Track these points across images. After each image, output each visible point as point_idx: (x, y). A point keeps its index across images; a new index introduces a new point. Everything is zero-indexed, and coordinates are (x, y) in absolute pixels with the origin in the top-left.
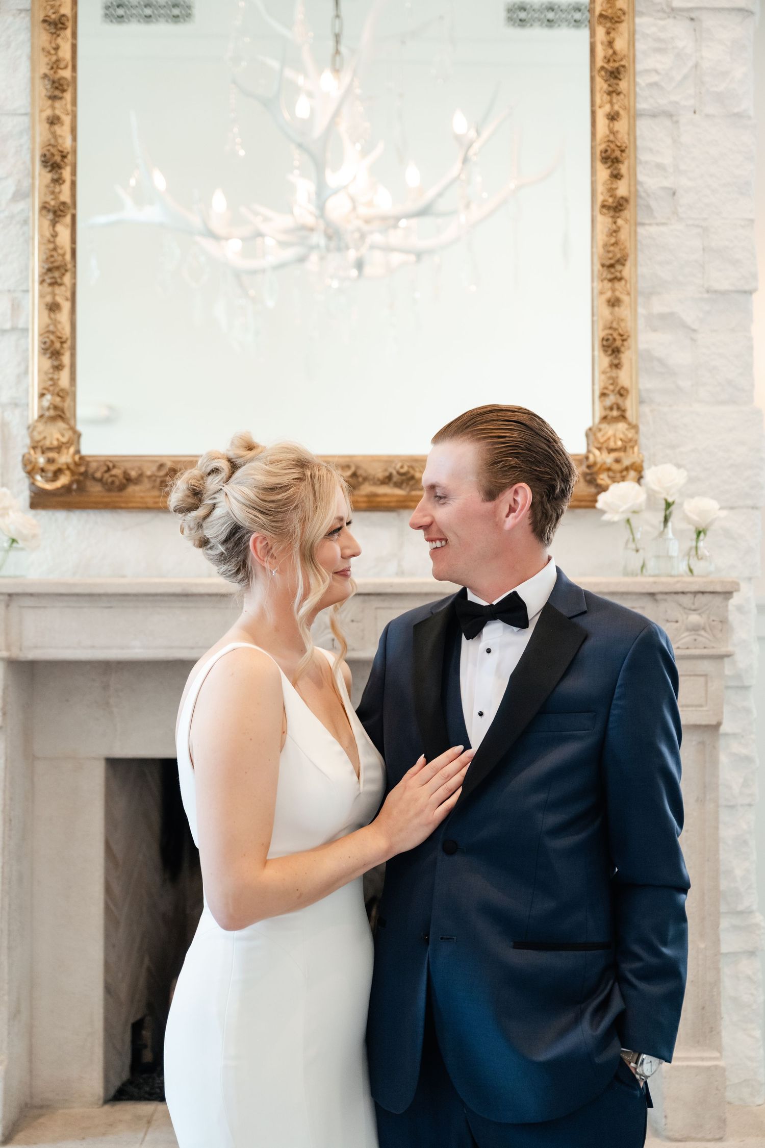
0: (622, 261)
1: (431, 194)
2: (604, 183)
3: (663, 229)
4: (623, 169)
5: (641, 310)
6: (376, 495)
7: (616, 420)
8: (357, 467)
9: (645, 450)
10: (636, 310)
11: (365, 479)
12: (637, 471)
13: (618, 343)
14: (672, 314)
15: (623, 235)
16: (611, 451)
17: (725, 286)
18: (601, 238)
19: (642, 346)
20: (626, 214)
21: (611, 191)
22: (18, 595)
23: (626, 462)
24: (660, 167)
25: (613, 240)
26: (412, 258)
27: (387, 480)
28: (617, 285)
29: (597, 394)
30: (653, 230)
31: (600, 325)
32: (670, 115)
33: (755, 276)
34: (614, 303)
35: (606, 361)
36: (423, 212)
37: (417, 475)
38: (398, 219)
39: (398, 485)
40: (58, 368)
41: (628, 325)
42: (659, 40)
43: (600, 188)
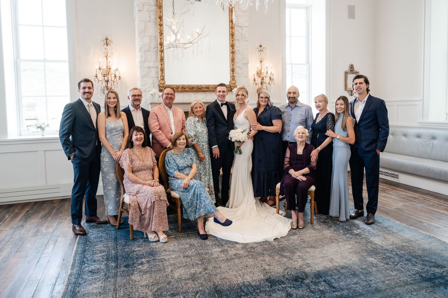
0: (234, 60)
4: (234, 48)
7: (233, 80)
9: (237, 84)
10: (236, 66)
12: (236, 86)
13: (233, 70)
14: (239, 66)
15: (234, 56)
16: (233, 84)
17: (245, 62)
18: (231, 56)
19: (236, 70)
20: (234, 53)
23: (235, 86)
24: (237, 47)
27: (206, 88)
28: (233, 63)
29: (231, 77)
30: (237, 56)
31: (231, 68)
32: (238, 40)
33: (249, 62)
34: (233, 65)
35: (232, 73)
40: (163, 73)
41: (235, 68)
42: (237, 30)
43: (231, 50)
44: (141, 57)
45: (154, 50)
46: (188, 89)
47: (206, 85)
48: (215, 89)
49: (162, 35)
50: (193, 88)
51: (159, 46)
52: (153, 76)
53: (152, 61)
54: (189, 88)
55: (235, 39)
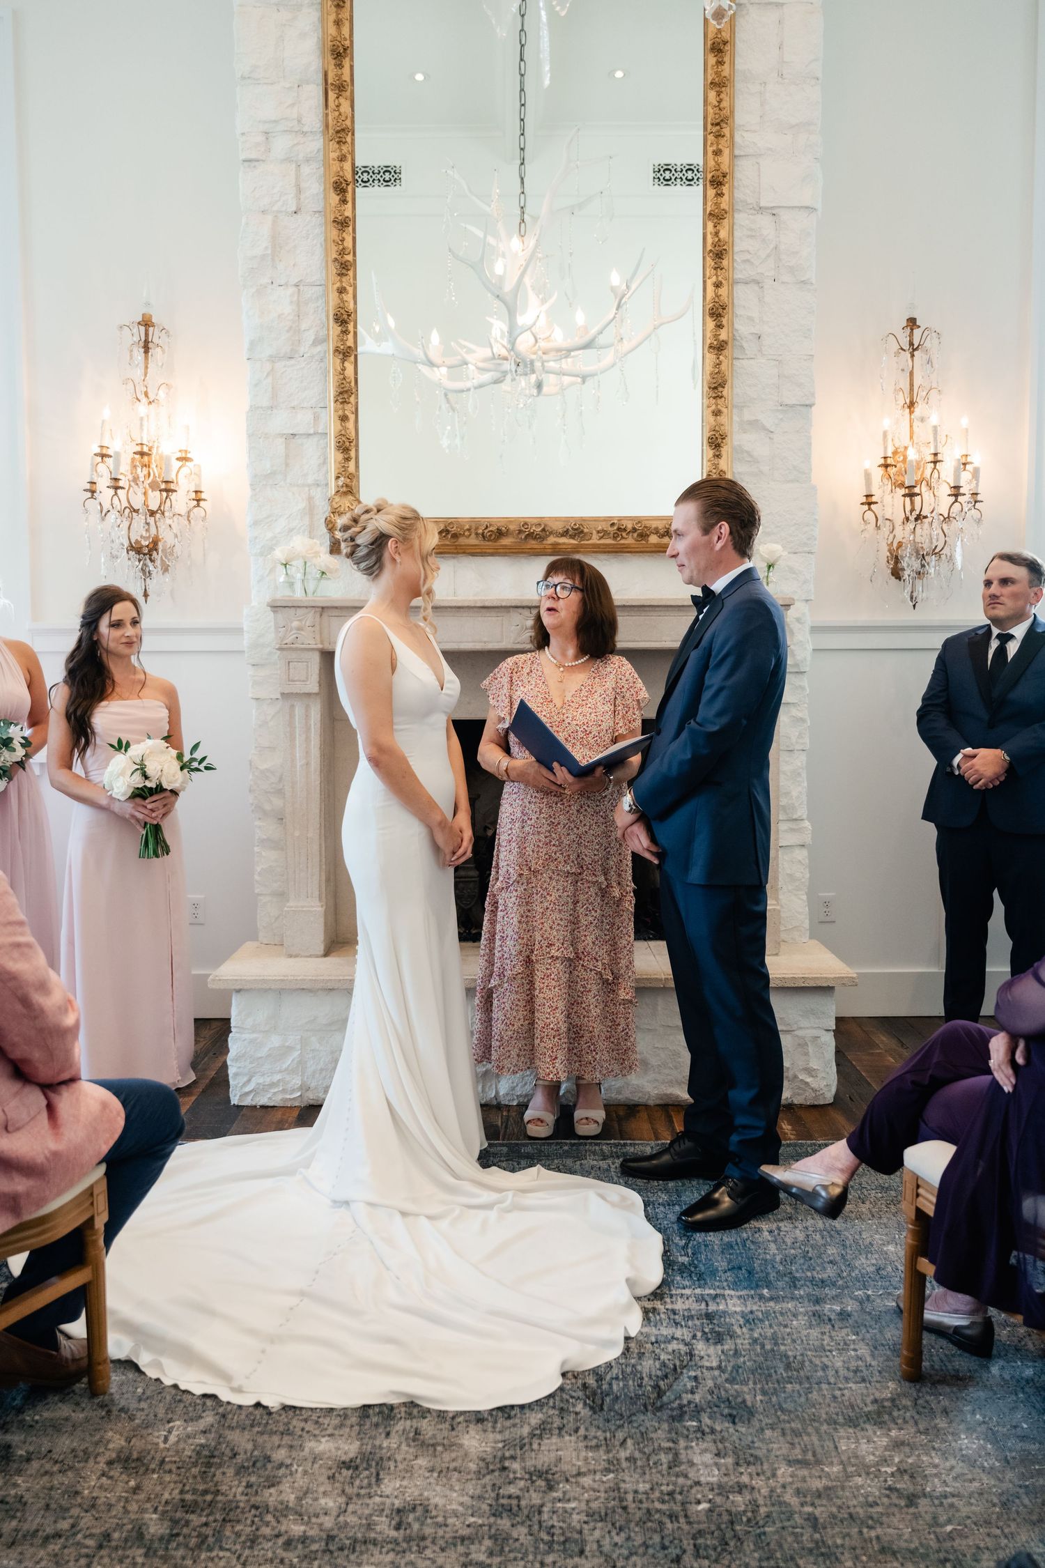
0: (722, 385)
1: (593, 331)
2: (711, 331)
3: (752, 362)
4: (724, 321)
5: (736, 418)
6: (558, 544)
8: (546, 525)
10: (732, 418)
11: (551, 533)
13: (720, 440)
14: (757, 421)
15: (723, 367)
17: (792, 401)
18: (709, 369)
19: (736, 443)
20: (725, 352)
21: (716, 336)
22: (328, 607)
24: (750, 318)
25: (717, 370)
26: (579, 380)
27: (565, 534)
28: (719, 401)
30: (744, 362)
31: (707, 429)
32: (755, 282)
33: (813, 395)
34: (717, 413)
35: (711, 453)
36: (587, 346)
37: (586, 530)
38: (569, 351)
39: (572, 537)
40: (349, 459)
41: (726, 429)
42: (751, 230)
43: (709, 335)
44: (256, 385)
45: (319, 348)
46: (473, 541)
47: (567, 520)
48: (615, 538)
49: (351, 273)
50: (500, 534)
51: (335, 330)
52: (310, 480)
53: (305, 405)
54: (477, 534)
55: (738, 276)
